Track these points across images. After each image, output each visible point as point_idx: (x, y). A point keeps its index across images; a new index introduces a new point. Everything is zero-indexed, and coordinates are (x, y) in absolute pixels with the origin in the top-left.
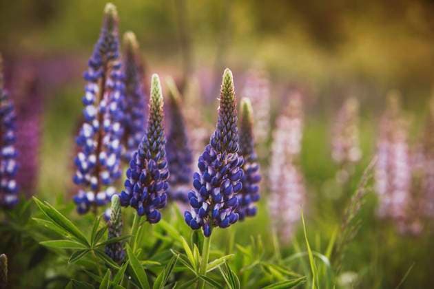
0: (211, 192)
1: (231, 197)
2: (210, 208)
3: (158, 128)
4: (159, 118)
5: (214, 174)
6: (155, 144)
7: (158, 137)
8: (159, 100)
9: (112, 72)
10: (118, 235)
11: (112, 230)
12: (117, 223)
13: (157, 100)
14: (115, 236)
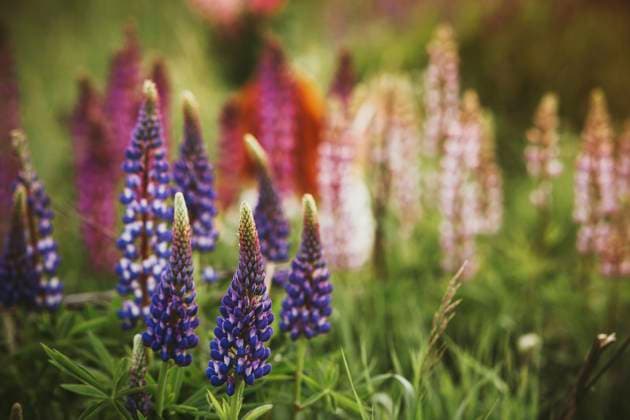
0: (233, 344)
1: (258, 347)
2: (233, 362)
3: (184, 257)
4: (184, 245)
5: (235, 324)
6: (179, 275)
7: (183, 267)
8: (184, 223)
9: (155, 162)
10: (141, 383)
11: (133, 377)
12: (140, 367)
13: (181, 223)
14: (138, 385)
